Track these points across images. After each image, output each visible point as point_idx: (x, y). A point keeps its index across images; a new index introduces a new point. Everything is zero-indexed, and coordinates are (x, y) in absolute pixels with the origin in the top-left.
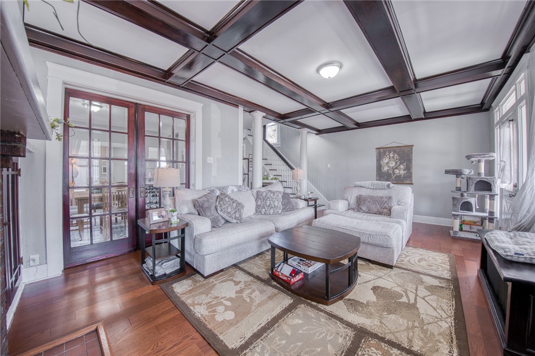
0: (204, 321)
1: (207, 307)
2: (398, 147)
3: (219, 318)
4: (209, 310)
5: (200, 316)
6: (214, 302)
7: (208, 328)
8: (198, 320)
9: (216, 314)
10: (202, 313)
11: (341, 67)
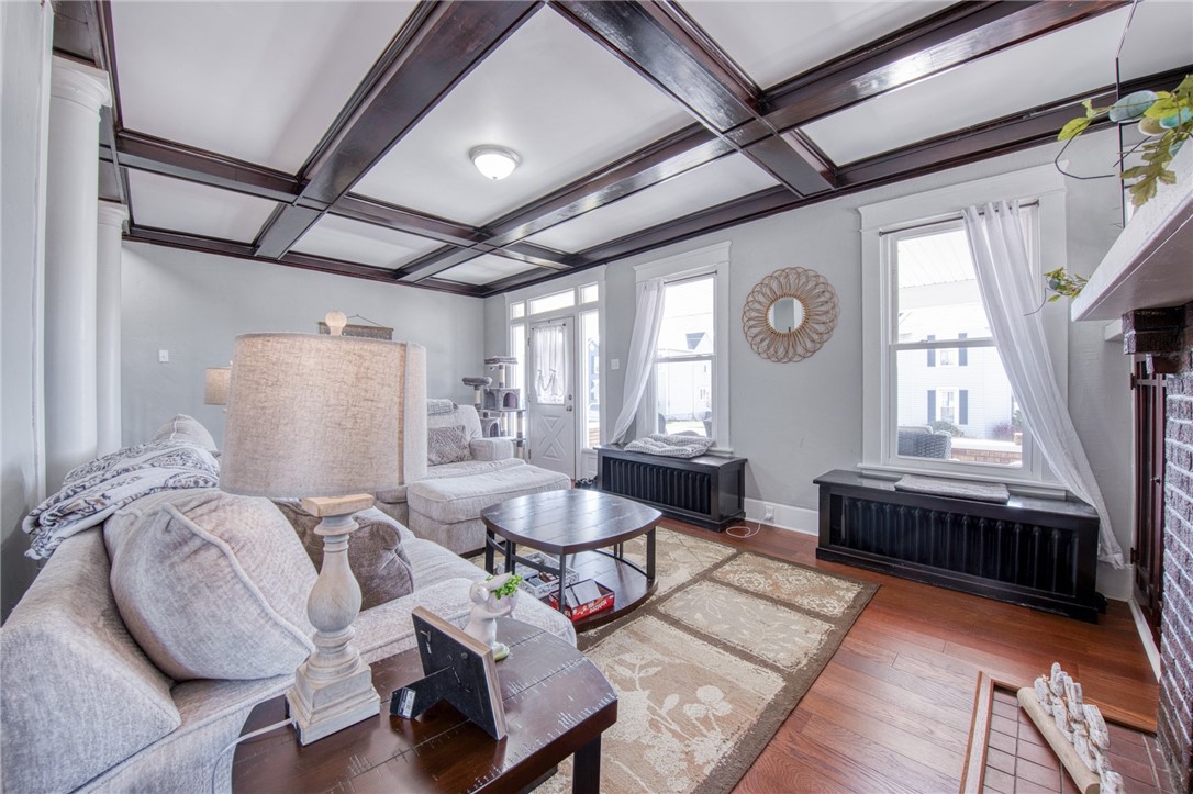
0: (741, 732)
1: (694, 736)
2: (366, 327)
3: (725, 708)
4: (705, 731)
5: (730, 744)
6: (675, 727)
7: (758, 720)
8: (741, 745)
9: (714, 715)
10: (718, 742)
11: (519, 164)
